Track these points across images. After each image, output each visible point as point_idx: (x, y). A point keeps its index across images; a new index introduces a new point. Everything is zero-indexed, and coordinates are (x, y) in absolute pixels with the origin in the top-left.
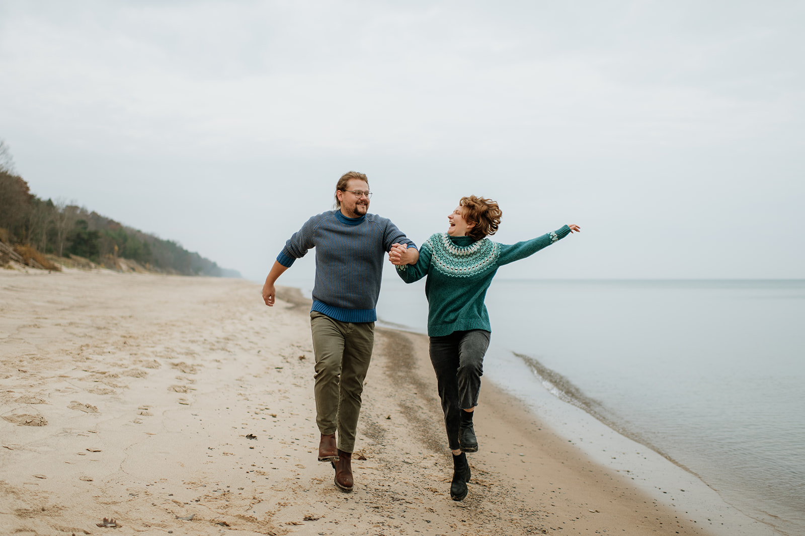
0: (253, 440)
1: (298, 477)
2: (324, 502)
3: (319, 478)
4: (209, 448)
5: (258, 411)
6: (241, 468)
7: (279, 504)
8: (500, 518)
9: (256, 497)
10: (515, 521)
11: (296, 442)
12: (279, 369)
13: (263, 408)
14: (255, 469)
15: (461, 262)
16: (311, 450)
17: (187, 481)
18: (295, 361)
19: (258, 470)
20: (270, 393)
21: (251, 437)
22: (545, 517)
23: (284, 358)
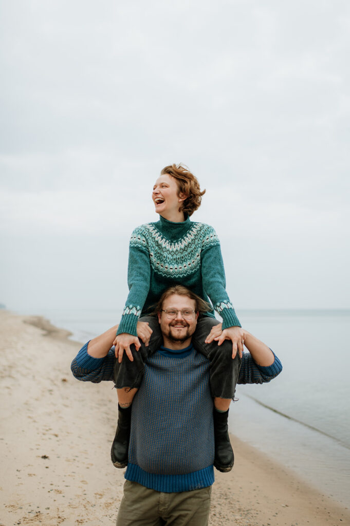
0: (47, 460)
1: (85, 493)
2: (108, 517)
3: (99, 493)
4: (17, 470)
5: (45, 432)
6: (44, 488)
7: (78, 521)
8: (228, 519)
9: (60, 516)
10: (238, 521)
11: (77, 459)
12: (50, 391)
13: (47, 428)
14: (53, 487)
15: (175, 259)
16: (89, 466)
17: (7, 504)
18: (59, 383)
19: (56, 488)
20: (49, 414)
21: (45, 457)
22: (256, 515)
23: (52, 381)
